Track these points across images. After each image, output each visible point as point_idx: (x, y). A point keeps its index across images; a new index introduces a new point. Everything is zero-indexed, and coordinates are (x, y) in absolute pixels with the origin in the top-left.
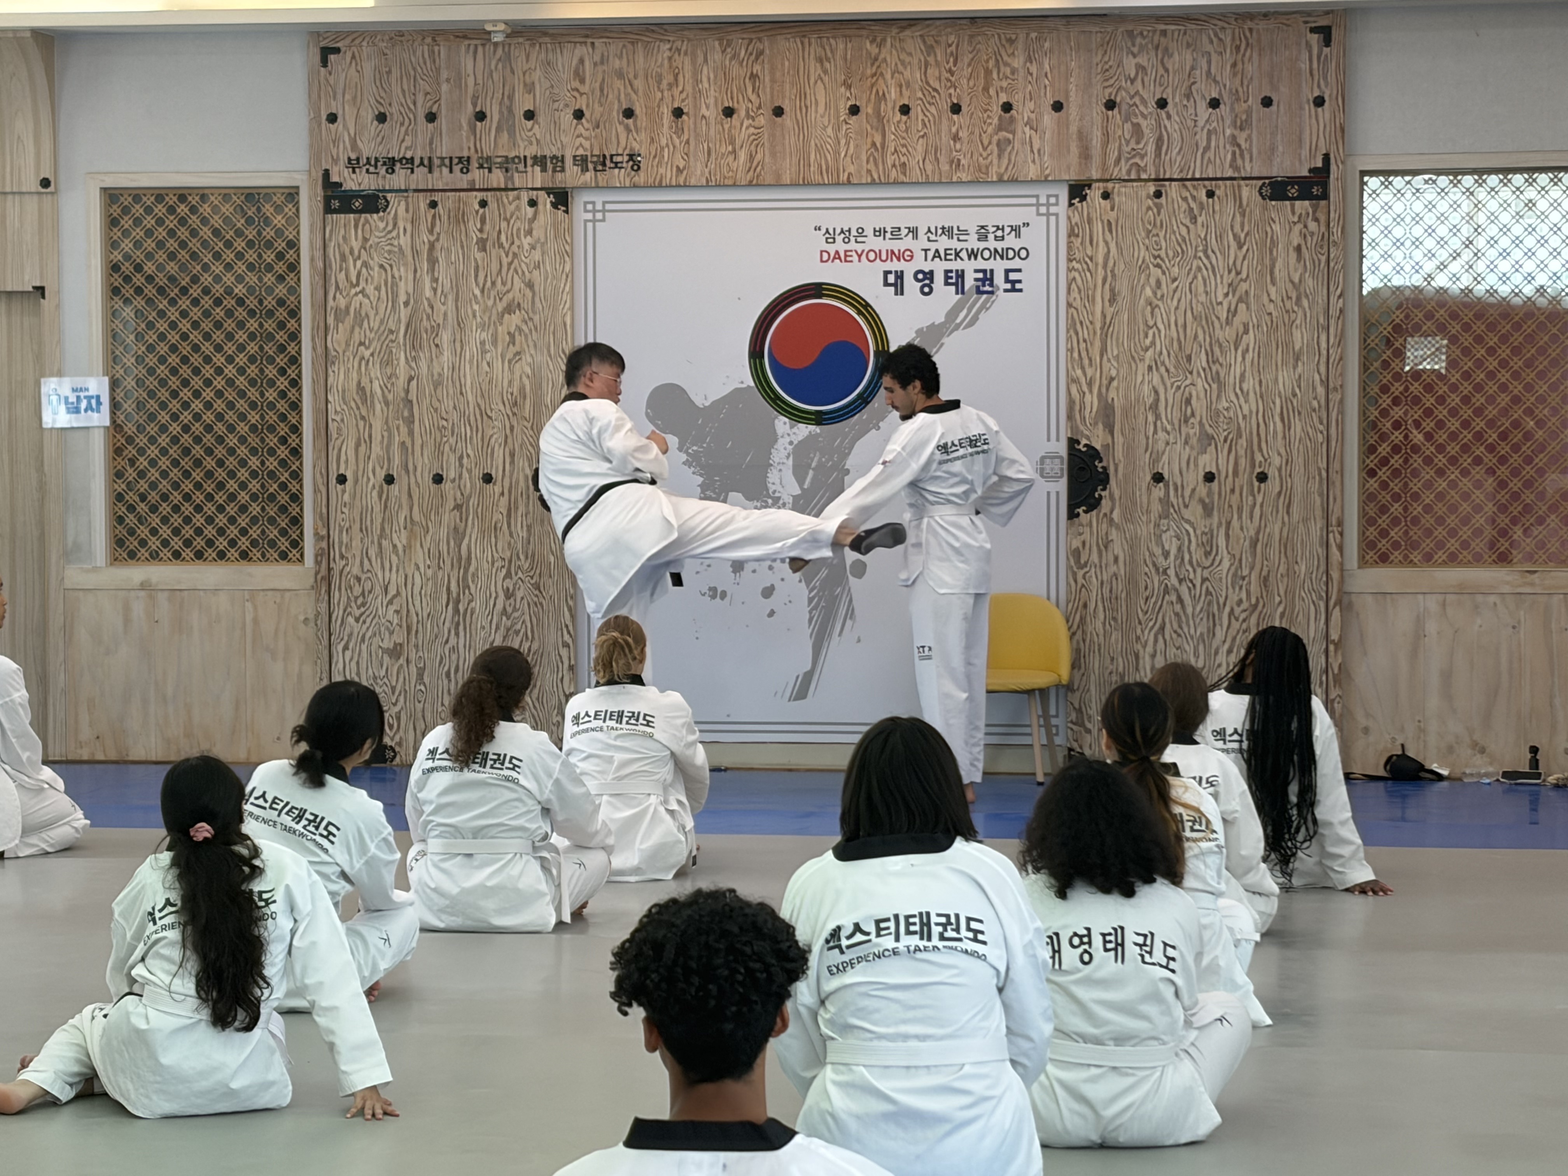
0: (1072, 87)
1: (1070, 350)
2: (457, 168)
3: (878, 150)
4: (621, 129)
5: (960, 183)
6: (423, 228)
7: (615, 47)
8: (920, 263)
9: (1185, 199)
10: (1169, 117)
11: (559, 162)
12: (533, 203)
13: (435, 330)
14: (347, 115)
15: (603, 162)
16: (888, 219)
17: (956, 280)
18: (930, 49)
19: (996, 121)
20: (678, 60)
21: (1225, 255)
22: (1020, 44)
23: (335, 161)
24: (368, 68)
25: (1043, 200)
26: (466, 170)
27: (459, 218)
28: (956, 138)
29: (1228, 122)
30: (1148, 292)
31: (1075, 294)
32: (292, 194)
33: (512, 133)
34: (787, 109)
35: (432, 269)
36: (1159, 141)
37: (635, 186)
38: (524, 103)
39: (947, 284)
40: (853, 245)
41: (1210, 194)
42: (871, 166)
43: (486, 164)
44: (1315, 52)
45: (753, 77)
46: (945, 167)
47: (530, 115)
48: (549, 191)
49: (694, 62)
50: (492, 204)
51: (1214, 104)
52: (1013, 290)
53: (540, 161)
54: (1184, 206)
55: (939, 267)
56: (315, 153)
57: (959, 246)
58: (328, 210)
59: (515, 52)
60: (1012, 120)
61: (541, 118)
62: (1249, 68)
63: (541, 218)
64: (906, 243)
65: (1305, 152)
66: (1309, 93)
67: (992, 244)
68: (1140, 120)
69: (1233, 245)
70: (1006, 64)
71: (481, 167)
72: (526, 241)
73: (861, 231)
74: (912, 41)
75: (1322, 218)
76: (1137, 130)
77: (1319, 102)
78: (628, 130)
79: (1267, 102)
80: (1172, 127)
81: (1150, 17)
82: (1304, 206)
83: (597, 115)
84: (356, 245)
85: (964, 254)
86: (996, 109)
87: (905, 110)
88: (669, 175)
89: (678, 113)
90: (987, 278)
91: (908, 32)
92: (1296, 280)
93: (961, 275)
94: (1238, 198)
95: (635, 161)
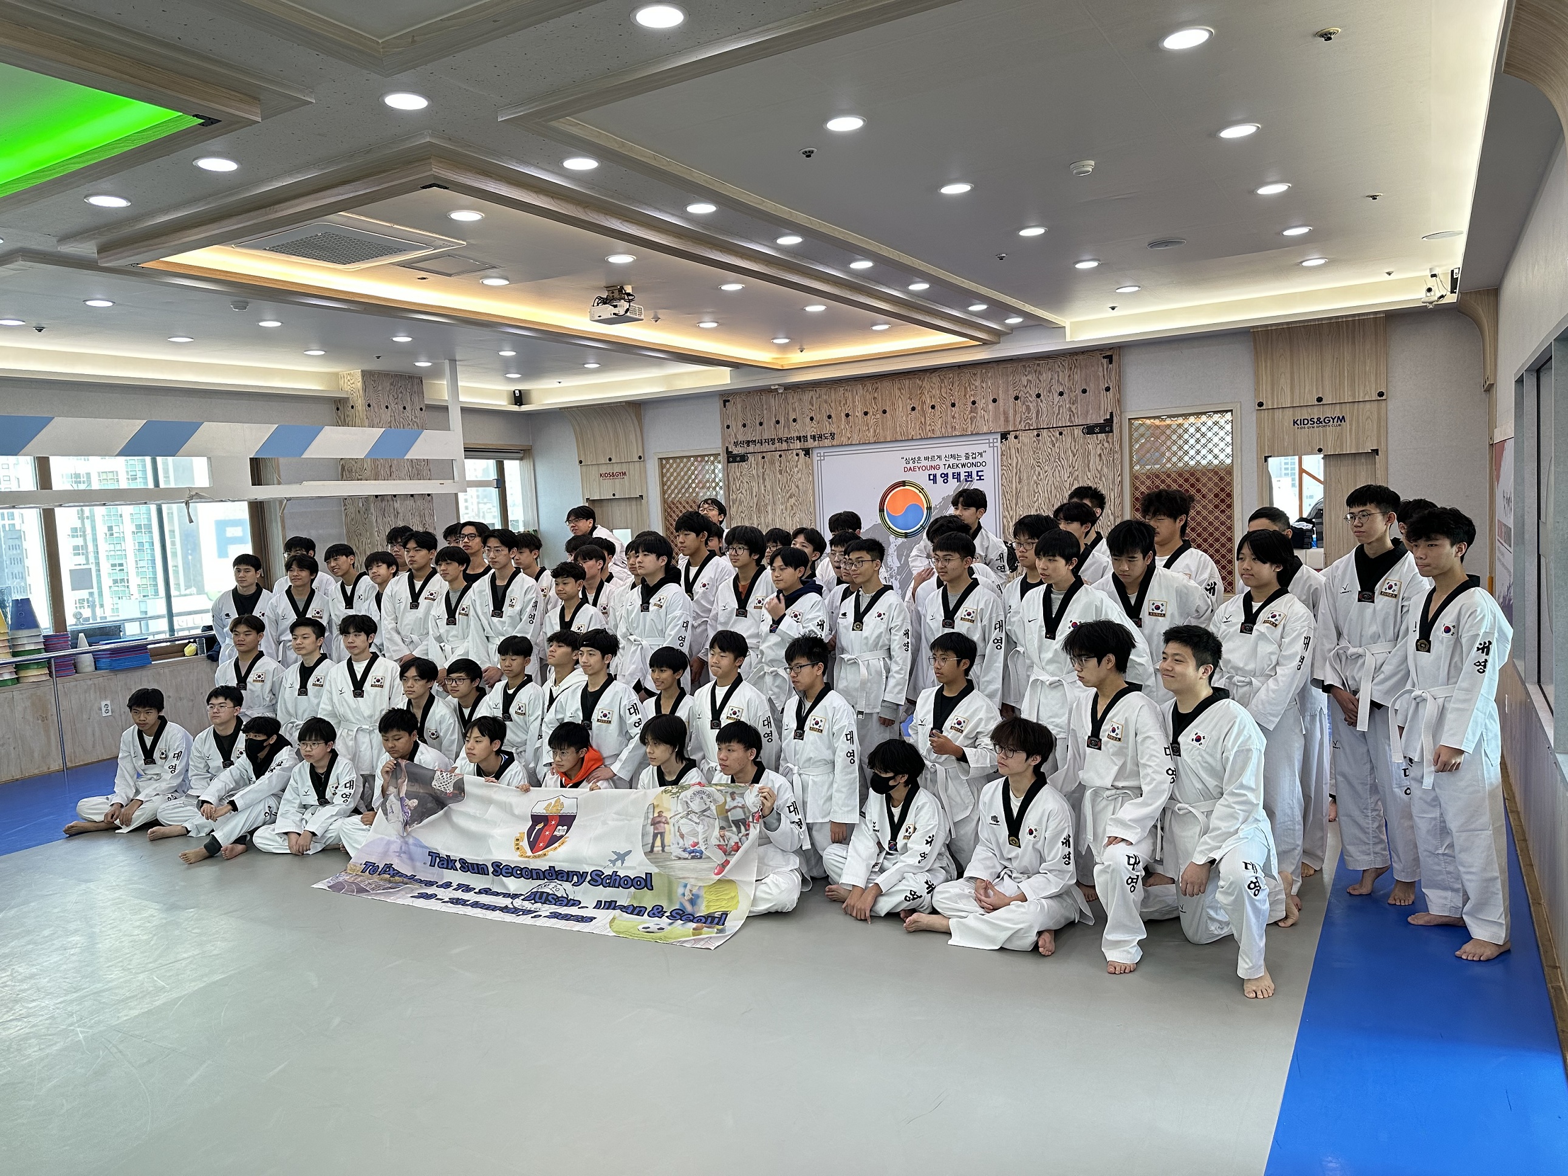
0: (1000, 392)
2: (771, 443)
3: (925, 424)
4: (827, 423)
5: (956, 436)
6: (760, 467)
7: (824, 390)
8: (943, 470)
9: (1050, 437)
10: (1041, 401)
11: (805, 438)
12: (797, 455)
13: (766, 505)
14: (733, 425)
15: (821, 437)
16: (929, 453)
17: (957, 476)
18: (942, 381)
19: (969, 409)
21: (1068, 460)
22: (979, 375)
23: (730, 443)
24: (739, 406)
25: (991, 441)
26: (774, 443)
27: (772, 463)
28: (954, 417)
29: (1067, 402)
30: (1035, 477)
31: (1004, 480)
33: (789, 428)
34: (888, 411)
35: (764, 483)
36: (1038, 412)
37: (833, 446)
38: (792, 416)
39: (953, 478)
40: (916, 464)
41: (1061, 434)
42: (920, 431)
43: (780, 440)
44: (1105, 367)
45: (875, 398)
46: (949, 430)
47: (795, 420)
48: (803, 450)
49: (852, 394)
50: (783, 456)
51: (1061, 394)
53: (799, 438)
54: (1049, 439)
55: (950, 472)
56: (723, 441)
57: (958, 462)
58: (729, 462)
59: (788, 396)
60: (976, 408)
61: (798, 421)
62: (1075, 377)
63: (801, 460)
64: (937, 462)
65: (1102, 412)
66: (1103, 386)
67: (971, 460)
68: (1029, 404)
69: (1071, 455)
70: (973, 384)
71: (779, 442)
72: (796, 470)
73: (919, 458)
74: (935, 379)
75: (1110, 441)
76: (1028, 409)
77: (1108, 389)
78: (830, 424)
79: (1084, 391)
80: (1043, 405)
81: (1033, 358)
82: (1102, 436)
83: (818, 418)
84: (738, 475)
85: (959, 465)
86: (969, 404)
87: (933, 407)
88: (845, 441)
89: (847, 415)
90: (970, 475)
91: (933, 374)
92: (1099, 469)
93: (959, 474)
94: (1073, 435)
95: (832, 435)
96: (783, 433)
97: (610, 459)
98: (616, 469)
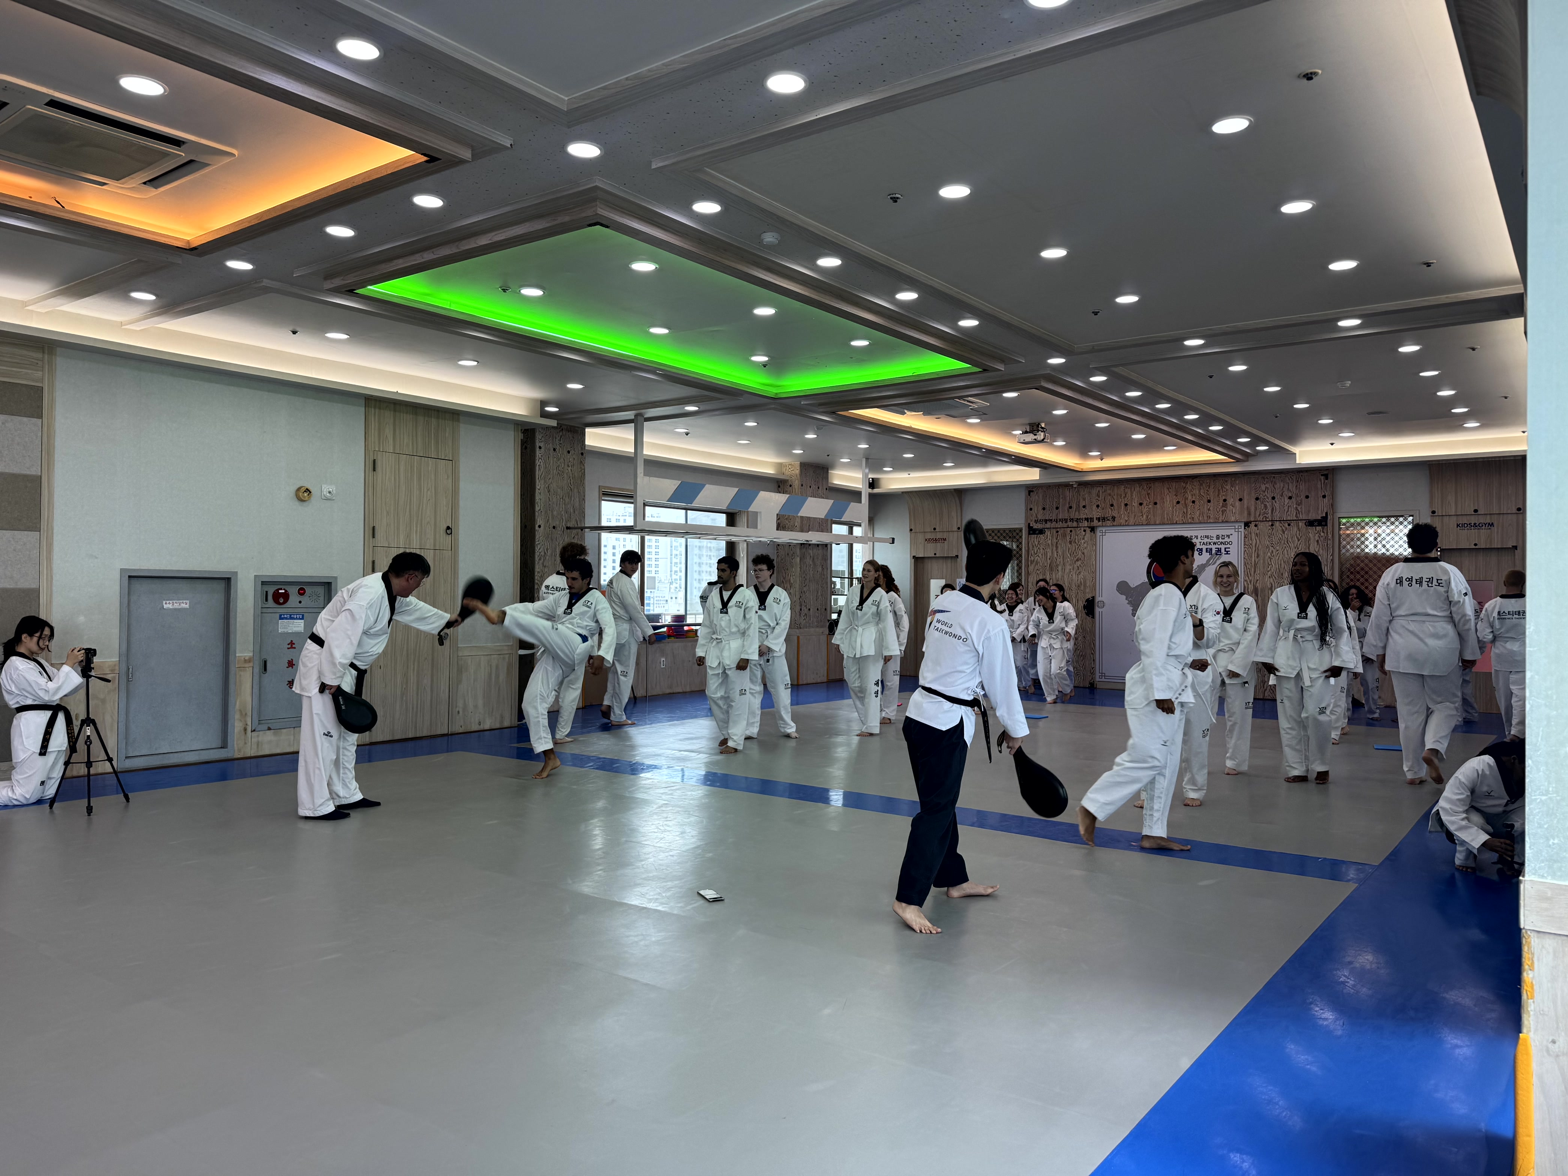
0: (1245, 494)
1: (1244, 571)
2: (1064, 522)
3: (1185, 514)
4: (1110, 510)
5: (1210, 523)
6: (1055, 538)
7: (1109, 487)
9: (1281, 526)
10: (1276, 502)
11: (1092, 520)
12: (1085, 531)
13: (1057, 566)
14: (1035, 509)
15: (1104, 519)
17: (1209, 551)
18: (1201, 485)
19: (1221, 504)
20: (1126, 490)
21: (1294, 543)
22: (1229, 482)
23: (1031, 521)
24: (1040, 495)
25: (1237, 527)
26: (1066, 522)
27: (1064, 535)
28: (1209, 510)
29: (1294, 503)
30: (1269, 554)
31: (1246, 555)
32: (1021, 530)
33: (1079, 512)
34: (1158, 502)
35: (1057, 549)
36: (1273, 509)
37: (1114, 526)
38: (1082, 503)
39: (1207, 552)
41: (1289, 525)
42: (1183, 518)
43: (1072, 520)
44: (1323, 482)
45: (1148, 494)
46: (1206, 518)
47: (1084, 507)
48: (1089, 527)
49: (1131, 490)
50: (1073, 532)
51: (1290, 498)
52: (1227, 554)
53: (1087, 519)
54: (1280, 528)
56: (1027, 518)
57: (1211, 541)
58: (1029, 534)
59: (1080, 490)
60: (1226, 504)
61: (1087, 507)
62: (1301, 487)
63: (1087, 535)
65: (1320, 512)
66: (1321, 494)
67: (1221, 540)
68: (1266, 503)
69: (1297, 540)
70: (1225, 488)
71: (1070, 521)
72: (1083, 541)
74: (1196, 483)
75: (1325, 532)
76: (1266, 506)
77: (1324, 497)
78: (1112, 510)
79: (1307, 497)
80: (1277, 505)
81: (1270, 472)
82: (1319, 528)
83: (1103, 506)
84: (1036, 543)
85: (1212, 543)
86: (1221, 502)
87: (1193, 502)
88: (1123, 522)
89: (1126, 505)
90: (1219, 550)
91: (1195, 480)
93: (1211, 549)
94: (1298, 526)
95: (1114, 518)
96: (1074, 514)
97: (935, 529)
98: (939, 536)
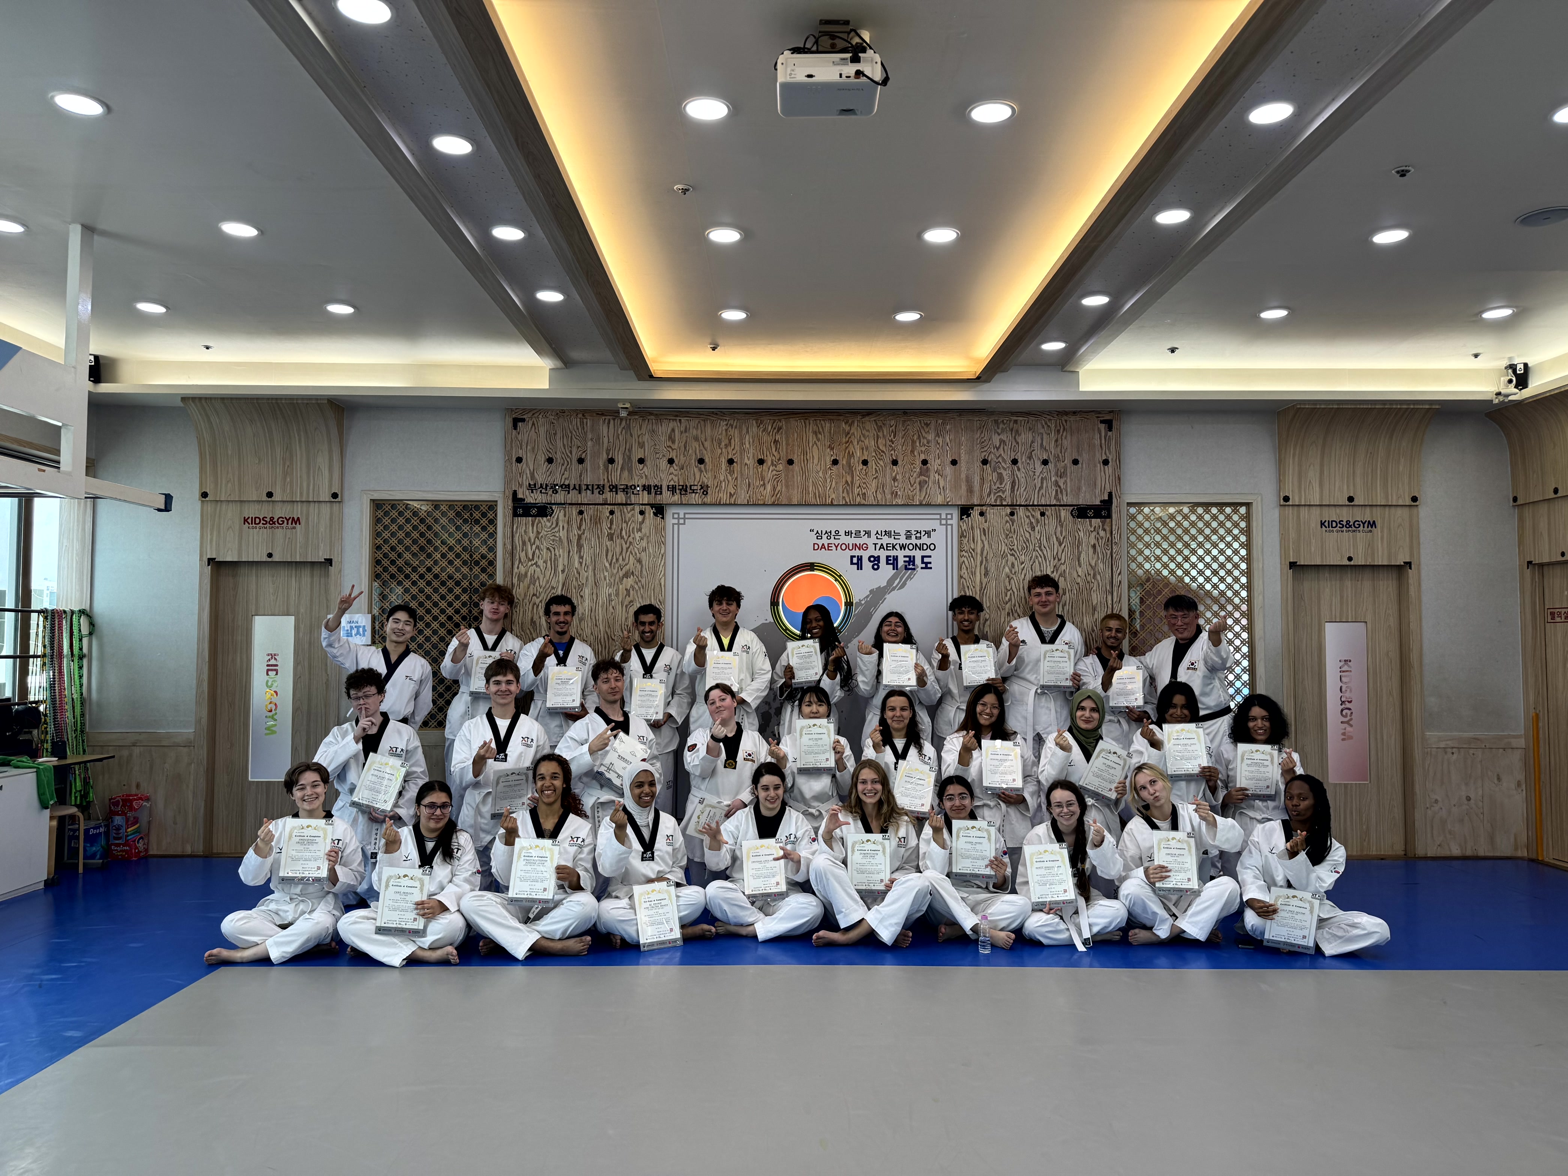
0: (963, 451)
2: (596, 491)
3: (849, 485)
4: (696, 470)
5: (897, 505)
6: (575, 526)
7: (694, 423)
8: (871, 552)
9: (1028, 517)
10: (1019, 470)
11: (658, 489)
12: (642, 513)
14: (529, 458)
15: (684, 489)
16: (853, 526)
17: (893, 561)
18: (880, 428)
19: (918, 470)
20: (731, 432)
21: (1052, 550)
22: (932, 426)
23: (521, 485)
24: (542, 431)
25: (944, 516)
26: (602, 492)
27: (596, 521)
28: (895, 479)
29: (1053, 473)
30: (1007, 570)
31: (964, 570)
32: (492, 506)
33: (630, 471)
34: (795, 461)
35: (579, 551)
36: (1013, 483)
37: (704, 504)
38: (638, 454)
39: (887, 564)
40: (832, 541)
41: (1043, 514)
42: (845, 495)
43: (614, 488)
44: (1103, 434)
45: (776, 442)
46: (889, 496)
47: (641, 461)
48: (652, 506)
49: (740, 432)
50: (617, 513)
51: (1045, 462)
52: (926, 568)
53: (647, 488)
54: (1027, 521)
55: (883, 554)
56: (507, 481)
57: (895, 542)
58: (515, 514)
59: (633, 424)
60: (928, 470)
61: (648, 462)
62: (1065, 443)
63: (647, 521)
64: (864, 540)
65: (1098, 491)
66: (1100, 457)
67: (914, 541)
69: (1056, 543)
70: (924, 438)
71: (611, 491)
72: (638, 535)
73: (837, 533)
74: (870, 423)
75: (1108, 529)
76: (1000, 477)
77: (1106, 462)
78: (701, 471)
79: (1076, 462)
80: (1021, 475)
81: (1008, 412)
82: (1096, 522)
83: (682, 461)
84: (532, 536)
85: (897, 547)
86: (918, 463)
87: (865, 463)
88: (725, 498)
89: (731, 462)
90: (911, 560)
91: (867, 418)
92: (1093, 564)
93: (896, 559)
94: (1058, 517)
95: (705, 489)
96: (618, 476)
97: (270, 495)
98: (279, 512)
